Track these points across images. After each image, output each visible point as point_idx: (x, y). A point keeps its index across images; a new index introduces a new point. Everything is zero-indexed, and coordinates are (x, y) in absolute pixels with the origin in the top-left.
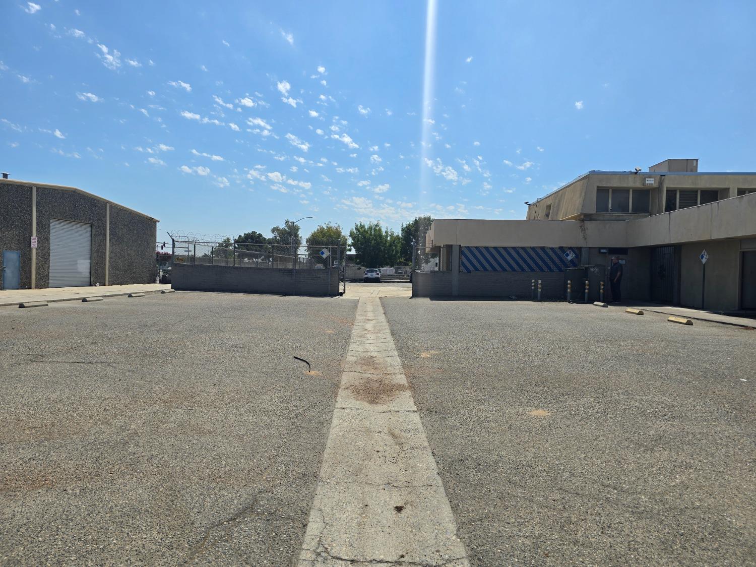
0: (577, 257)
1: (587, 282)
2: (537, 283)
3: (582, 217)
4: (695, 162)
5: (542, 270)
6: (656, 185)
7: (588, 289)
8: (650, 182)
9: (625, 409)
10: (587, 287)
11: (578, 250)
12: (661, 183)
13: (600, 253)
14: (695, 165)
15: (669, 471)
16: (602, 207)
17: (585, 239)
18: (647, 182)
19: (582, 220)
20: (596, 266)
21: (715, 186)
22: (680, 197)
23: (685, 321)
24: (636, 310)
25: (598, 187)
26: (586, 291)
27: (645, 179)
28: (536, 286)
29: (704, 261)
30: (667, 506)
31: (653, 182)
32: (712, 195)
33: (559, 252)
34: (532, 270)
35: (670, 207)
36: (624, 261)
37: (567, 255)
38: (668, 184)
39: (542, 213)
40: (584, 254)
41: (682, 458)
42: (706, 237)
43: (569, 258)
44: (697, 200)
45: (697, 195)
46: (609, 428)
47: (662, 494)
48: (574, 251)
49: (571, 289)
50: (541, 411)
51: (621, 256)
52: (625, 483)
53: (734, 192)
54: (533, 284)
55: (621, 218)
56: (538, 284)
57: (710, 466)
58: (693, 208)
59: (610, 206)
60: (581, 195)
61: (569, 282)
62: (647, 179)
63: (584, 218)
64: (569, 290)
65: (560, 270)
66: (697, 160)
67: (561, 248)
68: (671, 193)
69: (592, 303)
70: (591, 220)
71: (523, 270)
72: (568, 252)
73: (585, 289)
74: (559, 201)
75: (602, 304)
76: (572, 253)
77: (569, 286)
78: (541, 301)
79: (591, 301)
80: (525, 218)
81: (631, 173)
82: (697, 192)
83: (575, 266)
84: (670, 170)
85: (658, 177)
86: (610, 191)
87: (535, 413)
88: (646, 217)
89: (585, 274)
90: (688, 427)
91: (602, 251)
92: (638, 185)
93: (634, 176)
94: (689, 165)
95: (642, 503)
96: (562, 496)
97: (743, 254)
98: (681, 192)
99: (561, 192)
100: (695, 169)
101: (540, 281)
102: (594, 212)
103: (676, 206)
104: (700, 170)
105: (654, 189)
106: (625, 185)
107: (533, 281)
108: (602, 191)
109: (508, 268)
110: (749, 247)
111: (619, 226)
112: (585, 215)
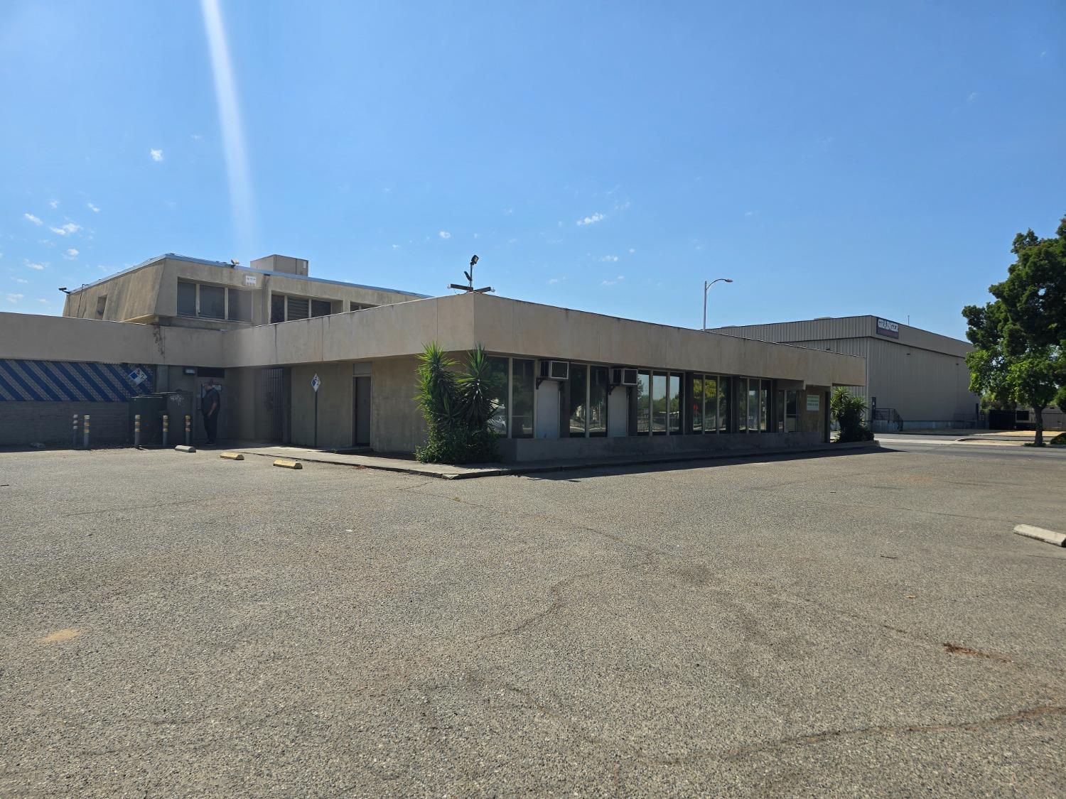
0: (149, 379)
1: (165, 417)
2: (81, 420)
3: (157, 320)
4: (305, 263)
5: (91, 399)
6: (258, 286)
7: (168, 427)
8: (251, 281)
9: (202, 599)
10: (165, 424)
11: (151, 370)
12: (265, 284)
13: (185, 374)
14: (305, 267)
15: (252, 671)
16: (186, 308)
17: (162, 353)
18: (247, 280)
19: (157, 325)
20: (179, 391)
21: (327, 297)
22: (289, 306)
23: (293, 464)
24: (233, 453)
25: (179, 278)
26: (165, 430)
27: (244, 276)
28: (81, 424)
29: (316, 387)
30: (243, 723)
31: (255, 282)
32: (324, 307)
33: (121, 372)
34: (74, 398)
35: (277, 317)
37: (135, 376)
38: (273, 287)
39: (91, 309)
40: (161, 375)
41: (272, 647)
42: (316, 359)
43: (138, 380)
44: (307, 311)
45: (308, 305)
46: (176, 632)
47: (238, 708)
48: (144, 370)
49: (140, 427)
50: (66, 631)
51: (216, 380)
52: (189, 710)
53: (346, 306)
54: (75, 422)
55: (214, 326)
56: (83, 420)
57: (302, 650)
58: (303, 321)
59: (198, 308)
60: (153, 288)
61: (137, 417)
62: (247, 277)
63: (160, 322)
64: (136, 430)
65: (123, 399)
66: (307, 262)
67: (124, 366)
68: (278, 299)
69: (174, 448)
70: (170, 325)
71: (56, 398)
72: (136, 371)
73: (162, 427)
74: (120, 293)
75: (187, 448)
76: (141, 372)
77: (136, 423)
78: (89, 449)
79: (171, 445)
80: (61, 315)
81: (225, 265)
82: (307, 301)
83: (147, 392)
84: (276, 269)
85: (262, 277)
86: (198, 286)
87: (53, 637)
88: (247, 327)
89: (163, 404)
90: (280, 605)
91: (188, 371)
92: (236, 283)
93: (230, 270)
94: (297, 267)
95: (210, 731)
96: (84, 765)
97: (357, 380)
98: (289, 299)
99: (122, 279)
100: (304, 272)
101: (87, 417)
102: (175, 314)
103: (283, 317)
104: (310, 275)
105: (257, 291)
106: (218, 282)
107: (75, 416)
108: (185, 285)
109: (26, 396)
110: (361, 373)
111: (211, 338)
112: (161, 318)
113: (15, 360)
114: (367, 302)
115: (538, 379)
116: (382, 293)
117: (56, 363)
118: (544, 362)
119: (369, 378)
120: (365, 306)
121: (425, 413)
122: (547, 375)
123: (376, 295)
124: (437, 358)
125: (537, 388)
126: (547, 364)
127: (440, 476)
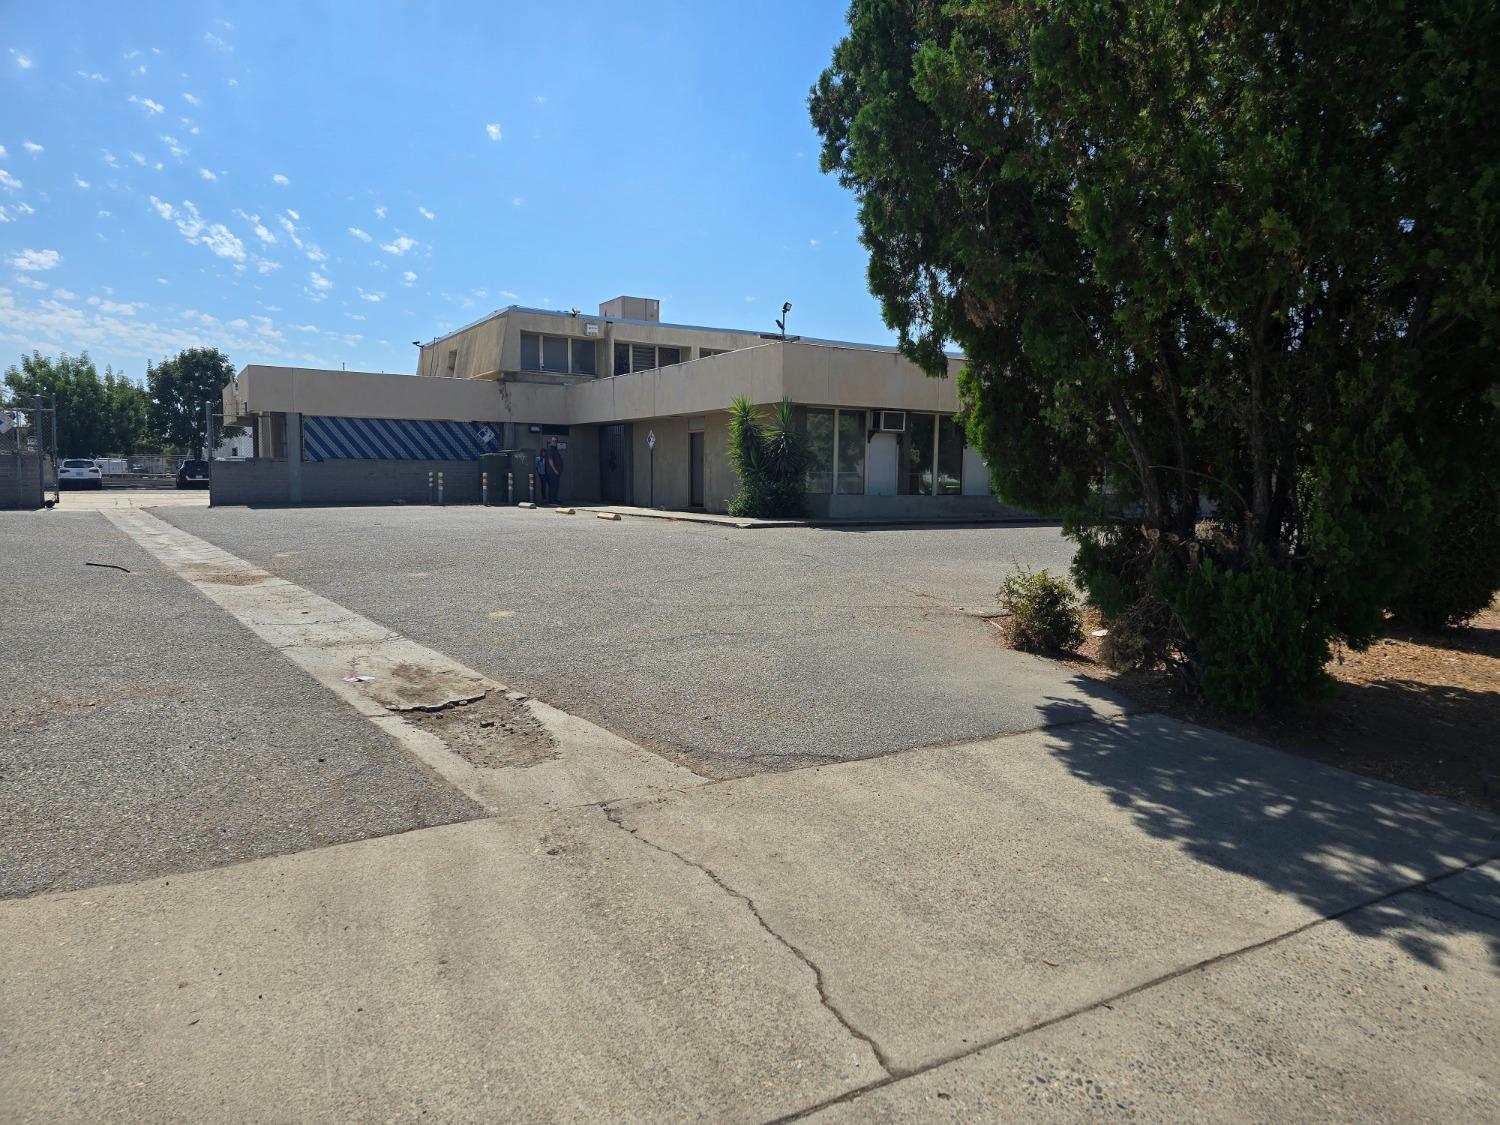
0: (497, 436)
1: (510, 475)
2: (435, 476)
3: (502, 375)
4: (656, 303)
5: (445, 458)
6: (600, 336)
7: (513, 485)
8: (593, 330)
10: (510, 482)
11: (498, 427)
12: (607, 333)
13: (531, 432)
14: (655, 308)
16: (529, 362)
17: (510, 410)
18: (589, 330)
19: (503, 381)
20: (522, 450)
21: (673, 343)
22: (634, 355)
23: (612, 516)
24: (567, 510)
25: (522, 331)
26: (510, 488)
27: (586, 325)
28: (435, 482)
29: (651, 444)
31: (596, 331)
32: (673, 355)
33: (471, 430)
34: (429, 457)
35: (621, 368)
36: (565, 445)
37: (483, 434)
38: (617, 336)
39: (443, 364)
40: (507, 431)
42: (649, 415)
43: (486, 439)
44: (654, 360)
45: (654, 353)
48: (492, 429)
49: (487, 485)
51: (561, 438)
53: (695, 353)
54: (431, 480)
55: (557, 380)
56: (437, 477)
58: (648, 374)
59: (541, 361)
60: (498, 344)
61: (484, 474)
62: (588, 326)
63: (506, 378)
64: (484, 487)
65: (474, 458)
66: (658, 302)
67: (474, 424)
68: (622, 349)
69: (517, 505)
70: (515, 381)
71: (414, 457)
72: (484, 430)
73: (507, 485)
74: (468, 348)
75: (529, 504)
76: (489, 430)
77: (484, 480)
78: (443, 505)
79: (515, 503)
80: (415, 373)
81: (567, 315)
82: (654, 349)
83: (495, 450)
84: (624, 315)
85: (604, 325)
86: (541, 338)
88: (591, 380)
89: (508, 463)
91: (534, 429)
92: (578, 333)
93: (570, 319)
94: (647, 310)
97: (692, 436)
98: (634, 347)
99: (470, 333)
100: (655, 315)
101: (440, 474)
102: (518, 369)
103: (628, 368)
104: (662, 320)
105: (599, 341)
106: (560, 333)
107: (431, 474)
108: (529, 338)
109: (388, 454)
110: (695, 428)
111: (555, 392)
112: (507, 373)
113: (378, 420)
114: (718, 347)
115: (870, 431)
116: (735, 335)
117: (413, 422)
118: (876, 412)
119: (702, 434)
120: (717, 352)
121: (735, 467)
122: (879, 427)
123: (729, 338)
124: (746, 411)
125: (869, 442)
126: (879, 414)
127: (734, 526)
